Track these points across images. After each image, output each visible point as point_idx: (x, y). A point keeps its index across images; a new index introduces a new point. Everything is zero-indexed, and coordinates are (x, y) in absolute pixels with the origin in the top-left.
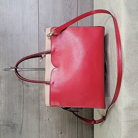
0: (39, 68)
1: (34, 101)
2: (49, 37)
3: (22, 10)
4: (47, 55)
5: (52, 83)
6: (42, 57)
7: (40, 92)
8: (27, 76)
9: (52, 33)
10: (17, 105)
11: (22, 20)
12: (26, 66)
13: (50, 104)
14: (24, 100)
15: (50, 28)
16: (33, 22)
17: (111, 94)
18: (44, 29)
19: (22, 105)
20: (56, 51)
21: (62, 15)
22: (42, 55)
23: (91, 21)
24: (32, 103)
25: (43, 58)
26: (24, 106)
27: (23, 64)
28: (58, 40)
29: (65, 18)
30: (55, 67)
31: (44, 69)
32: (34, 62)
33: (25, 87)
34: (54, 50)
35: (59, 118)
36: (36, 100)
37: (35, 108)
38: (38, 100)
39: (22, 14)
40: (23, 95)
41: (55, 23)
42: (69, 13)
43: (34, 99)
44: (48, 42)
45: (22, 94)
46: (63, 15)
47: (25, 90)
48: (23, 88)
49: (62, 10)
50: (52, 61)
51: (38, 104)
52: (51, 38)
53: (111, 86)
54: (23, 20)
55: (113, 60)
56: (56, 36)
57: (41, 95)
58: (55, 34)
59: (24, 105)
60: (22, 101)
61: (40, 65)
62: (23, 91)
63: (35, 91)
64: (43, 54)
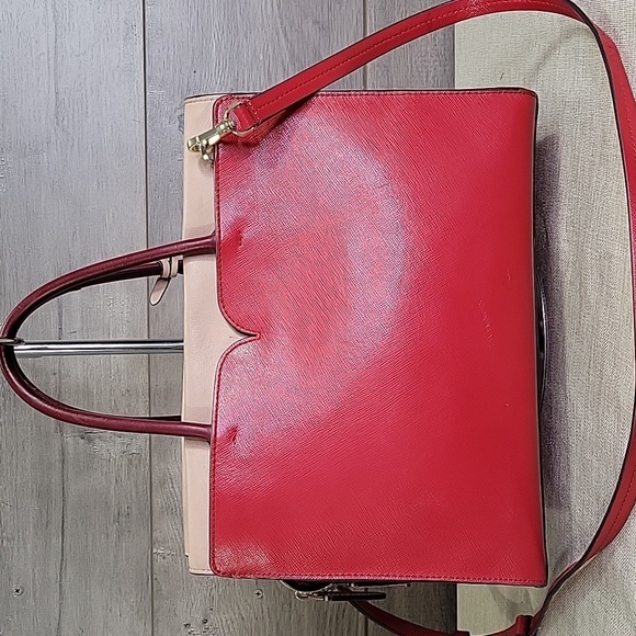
0: (152, 338)
1: (123, 519)
2: (206, 157)
3: (49, 8)
4: (192, 265)
5: (221, 431)
6: (165, 275)
7: (155, 469)
8: (81, 381)
9: (222, 127)
10: (25, 544)
11: (52, 62)
12: (78, 326)
13: (213, 564)
14: (69, 513)
15: (210, 102)
16: (117, 77)
17: (573, 494)
18: (179, 113)
19: (56, 542)
20: (245, 235)
21: (278, 34)
22: (165, 262)
23: (439, 69)
24: (113, 528)
25: (169, 279)
26: (67, 549)
27: (60, 314)
28: (260, 173)
29: (292, 55)
30: (241, 337)
31: (175, 346)
32: (120, 304)
33: (70, 440)
34: (236, 236)
35: (266, 610)
36: (134, 511)
37: (127, 560)
38: (147, 513)
39: (52, 28)
40: (59, 489)
41: (241, 80)
42: (315, 22)
43: (124, 509)
44: (198, 184)
45: (56, 478)
46: (282, 36)
47: (70, 456)
48: (58, 446)
49: (276, 7)
50: (221, 301)
51: (147, 536)
52: (215, 162)
53: (574, 449)
54: (56, 62)
55: (593, 295)
56: (250, 145)
57: (163, 483)
58: (242, 134)
59: (68, 540)
60: (56, 518)
61: (153, 315)
62: (58, 465)
63: (130, 461)
64: (170, 256)
